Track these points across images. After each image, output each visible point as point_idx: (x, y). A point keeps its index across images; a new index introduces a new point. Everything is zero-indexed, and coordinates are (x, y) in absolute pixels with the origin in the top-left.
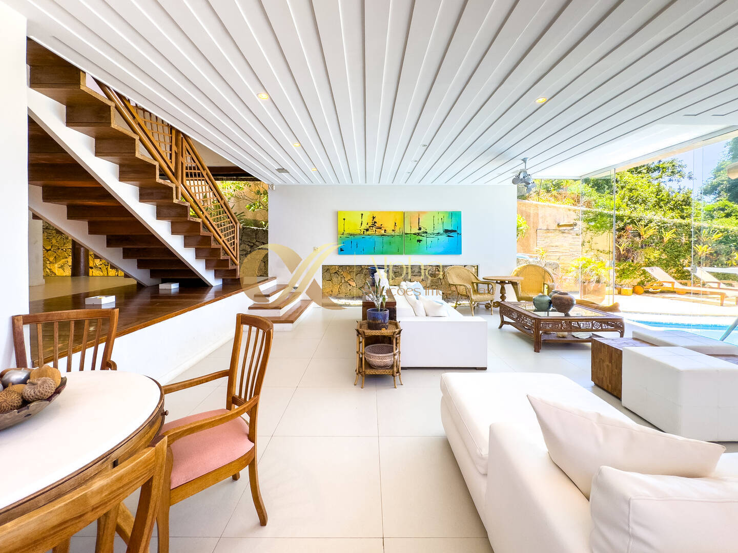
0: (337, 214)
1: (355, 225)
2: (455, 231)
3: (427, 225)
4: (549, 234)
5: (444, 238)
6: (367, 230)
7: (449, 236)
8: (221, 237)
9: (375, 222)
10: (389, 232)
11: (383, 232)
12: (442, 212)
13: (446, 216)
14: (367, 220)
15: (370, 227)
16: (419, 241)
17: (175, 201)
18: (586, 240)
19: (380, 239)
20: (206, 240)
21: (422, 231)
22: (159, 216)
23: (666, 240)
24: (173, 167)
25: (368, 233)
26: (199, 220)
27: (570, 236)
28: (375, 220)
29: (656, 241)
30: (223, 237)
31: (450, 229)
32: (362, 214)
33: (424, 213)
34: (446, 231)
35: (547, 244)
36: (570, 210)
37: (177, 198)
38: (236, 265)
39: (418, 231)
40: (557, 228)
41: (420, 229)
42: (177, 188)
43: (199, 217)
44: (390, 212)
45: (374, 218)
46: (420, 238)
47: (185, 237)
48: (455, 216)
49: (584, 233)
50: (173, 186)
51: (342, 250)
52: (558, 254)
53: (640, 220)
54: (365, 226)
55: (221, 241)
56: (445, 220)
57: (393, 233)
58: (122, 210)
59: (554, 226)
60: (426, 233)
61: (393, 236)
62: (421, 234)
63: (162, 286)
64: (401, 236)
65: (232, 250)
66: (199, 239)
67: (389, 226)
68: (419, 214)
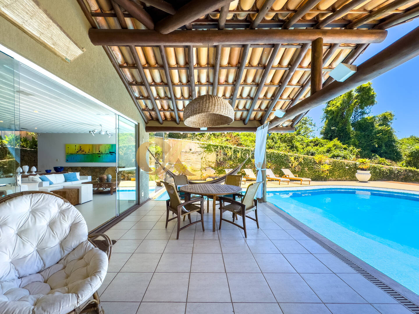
0: (65, 145)
1: (73, 150)
2: (114, 152)
3: (102, 150)
4: (186, 154)
5: (109, 155)
6: (78, 152)
7: (111, 155)
9: (81, 149)
10: (87, 153)
11: (84, 153)
12: (108, 145)
13: (110, 146)
14: (78, 148)
15: (79, 151)
16: (99, 157)
18: (204, 157)
19: (83, 156)
21: (100, 152)
23: (238, 156)
25: (78, 153)
27: (196, 155)
28: (81, 148)
29: (234, 157)
31: (112, 152)
32: (76, 146)
33: (101, 145)
34: (110, 152)
35: (185, 159)
36: (196, 143)
41: (99, 152)
44: (87, 145)
45: (80, 147)
46: (100, 155)
48: (114, 146)
49: (202, 154)
51: (67, 160)
52: (190, 163)
53: (226, 148)
54: (77, 150)
56: (110, 148)
57: (88, 153)
59: (189, 150)
60: (102, 153)
62: (100, 154)
64: (92, 155)
67: (87, 150)
68: (99, 145)
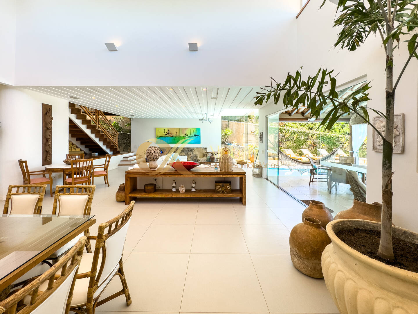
0: (155, 129)
1: (162, 133)
2: (198, 135)
3: (188, 133)
4: (248, 136)
6: (166, 135)
8: (111, 138)
9: (169, 132)
10: (174, 135)
11: (172, 135)
12: (193, 128)
13: (195, 130)
14: (166, 131)
17: (96, 129)
20: (106, 139)
22: (92, 133)
23: (295, 138)
24: (96, 119)
25: (167, 136)
26: (104, 133)
29: (291, 138)
30: (112, 138)
31: (196, 134)
32: (165, 129)
33: (187, 128)
34: (195, 135)
36: (256, 126)
37: (97, 128)
38: (117, 147)
39: (185, 135)
40: (252, 133)
41: (185, 134)
42: (97, 125)
43: (104, 132)
44: (175, 128)
45: (169, 130)
47: (100, 138)
48: (198, 129)
50: (96, 125)
52: (252, 144)
53: (284, 130)
54: (165, 133)
55: (111, 139)
56: (195, 131)
57: (176, 136)
58: (81, 131)
60: (188, 136)
61: (176, 137)
63: (92, 154)
64: (179, 137)
65: (115, 142)
66: (104, 139)
67: (174, 133)
68: (185, 129)
